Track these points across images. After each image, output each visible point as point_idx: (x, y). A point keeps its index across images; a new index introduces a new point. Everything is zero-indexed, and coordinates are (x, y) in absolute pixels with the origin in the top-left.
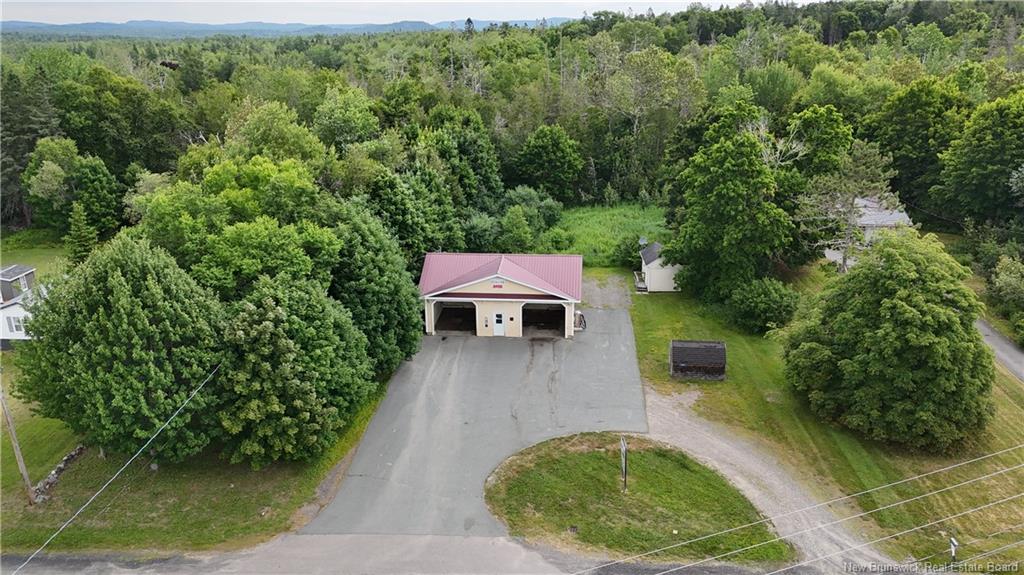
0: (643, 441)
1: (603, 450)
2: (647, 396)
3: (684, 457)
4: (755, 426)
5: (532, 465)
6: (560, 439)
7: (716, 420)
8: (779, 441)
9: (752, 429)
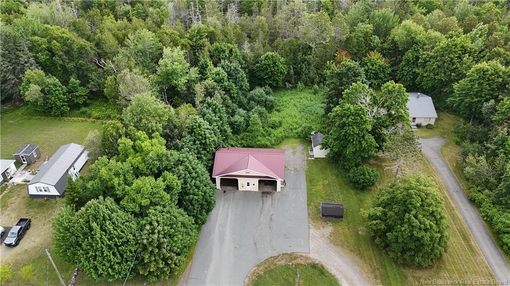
0: (307, 258)
1: (291, 264)
2: (310, 230)
3: (323, 267)
4: (353, 249)
5: (262, 273)
6: (273, 257)
7: (338, 245)
8: (361, 258)
9: (351, 251)
